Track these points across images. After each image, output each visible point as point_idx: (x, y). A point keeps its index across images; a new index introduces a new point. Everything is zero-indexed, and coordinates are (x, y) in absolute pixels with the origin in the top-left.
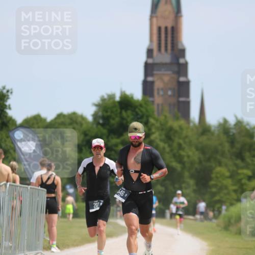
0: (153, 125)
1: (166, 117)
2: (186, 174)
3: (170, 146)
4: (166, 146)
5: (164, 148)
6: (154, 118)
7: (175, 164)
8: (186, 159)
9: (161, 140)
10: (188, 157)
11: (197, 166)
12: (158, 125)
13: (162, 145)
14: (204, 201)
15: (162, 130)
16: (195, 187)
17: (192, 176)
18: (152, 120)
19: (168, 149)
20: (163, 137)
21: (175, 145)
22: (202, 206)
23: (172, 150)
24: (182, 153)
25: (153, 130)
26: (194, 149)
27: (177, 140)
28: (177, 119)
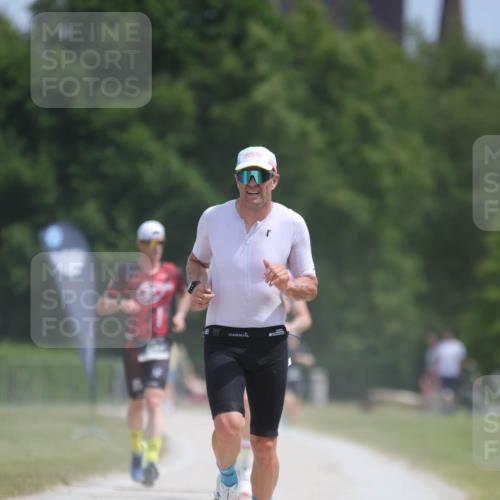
0: (261, 46)
1: (311, 15)
2: (391, 235)
3: (325, 126)
4: (312, 126)
5: (304, 136)
6: (268, 23)
7: (345, 197)
8: (387, 180)
9: (293, 106)
10: (396, 169)
11: (429, 203)
12: (279, 44)
13: (294, 122)
14: (457, 335)
15: (298, 64)
16: (422, 286)
17: (410, 244)
18: (257, 31)
19: (317, 140)
20: (301, 92)
21: (347, 124)
22: (450, 354)
23: (333, 145)
24: (374, 155)
25: (262, 67)
26: (415, 139)
27: (353, 105)
28: (355, 24)
